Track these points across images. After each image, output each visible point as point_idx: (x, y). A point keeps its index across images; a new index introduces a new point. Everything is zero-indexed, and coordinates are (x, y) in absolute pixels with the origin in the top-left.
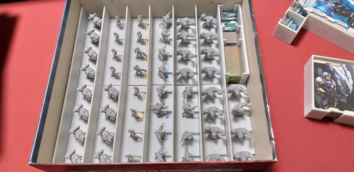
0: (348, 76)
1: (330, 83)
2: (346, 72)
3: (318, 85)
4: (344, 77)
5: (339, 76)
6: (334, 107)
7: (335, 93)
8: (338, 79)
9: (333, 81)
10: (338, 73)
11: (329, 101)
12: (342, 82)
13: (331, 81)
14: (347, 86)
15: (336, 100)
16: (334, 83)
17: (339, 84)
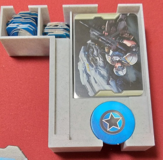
0: (85, 75)
1: (114, 57)
2: (89, 81)
3: (134, 50)
4: (92, 72)
5: (100, 74)
6: (109, 20)
7: (108, 43)
8: (101, 67)
9: (109, 62)
10: (101, 78)
11: (116, 28)
12: (95, 64)
13: (113, 61)
14: (88, 57)
15: (106, 32)
16: (108, 59)
17: (101, 59)
